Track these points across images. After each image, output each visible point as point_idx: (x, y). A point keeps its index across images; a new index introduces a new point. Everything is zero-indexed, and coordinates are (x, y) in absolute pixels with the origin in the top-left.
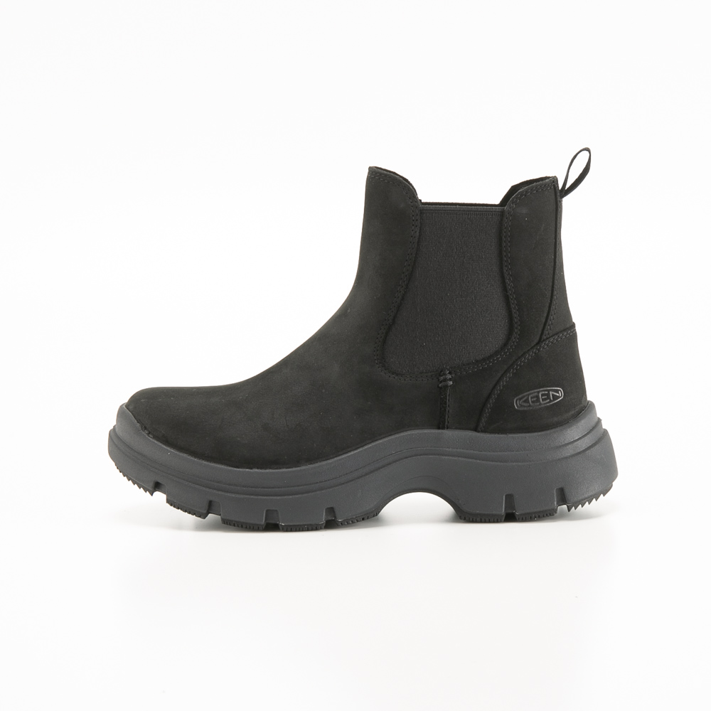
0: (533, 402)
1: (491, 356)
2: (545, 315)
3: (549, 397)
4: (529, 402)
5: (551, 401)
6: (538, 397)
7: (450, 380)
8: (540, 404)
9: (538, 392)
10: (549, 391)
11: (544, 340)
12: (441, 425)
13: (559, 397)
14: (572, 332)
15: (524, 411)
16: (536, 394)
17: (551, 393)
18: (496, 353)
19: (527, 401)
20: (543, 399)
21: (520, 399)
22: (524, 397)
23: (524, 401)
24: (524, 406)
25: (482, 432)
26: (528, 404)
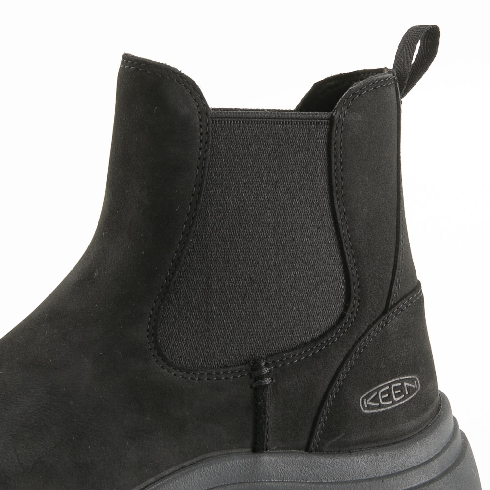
0: (384, 400)
1: (323, 336)
2: (391, 269)
3: (403, 392)
4: (378, 401)
5: (405, 397)
6: (390, 392)
7: (268, 375)
8: (394, 402)
9: (390, 385)
10: (402, 381)
11: (392, 307)
12: (258, 447)
13: (415, 390)
14: (418, 295)
15: (372, 414)
16: (388, 387)
17: (405, 384)
18: (331, 329)
19: (375, 400)
20: (396, 395)
21: (367, 397)
22: (372, 393)
23: (372, 401)
24: (373, 408)
25: (316, 451)
26: (378, 404)
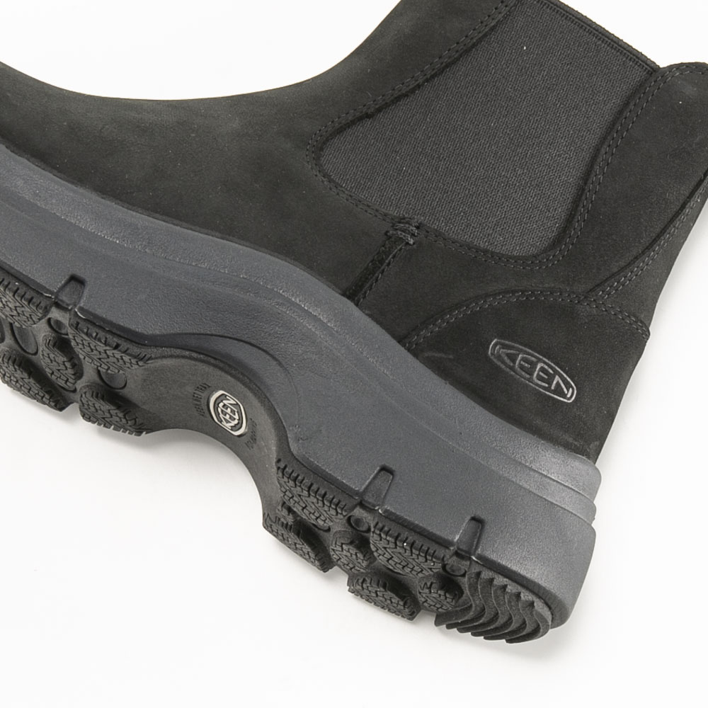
0: (520, 366)
2: (622, 263)
3: (549, 381)
4: (514, 362)
5: (548, 389)
6: (533, 365)
7: (413, 236)
8: (530, 380)
9: (539, 360)
10: (556, 372)
13: (564, 396)
15: (498, 368)
16: (534, 359)
17: (557, 377)
19: (512, 357)
20: (538, 376)
21: (504, 346)
22: (513, 348)
23: (508, 355)
24: (503, 362)
25: (409, 350)
26: (512, 364)
